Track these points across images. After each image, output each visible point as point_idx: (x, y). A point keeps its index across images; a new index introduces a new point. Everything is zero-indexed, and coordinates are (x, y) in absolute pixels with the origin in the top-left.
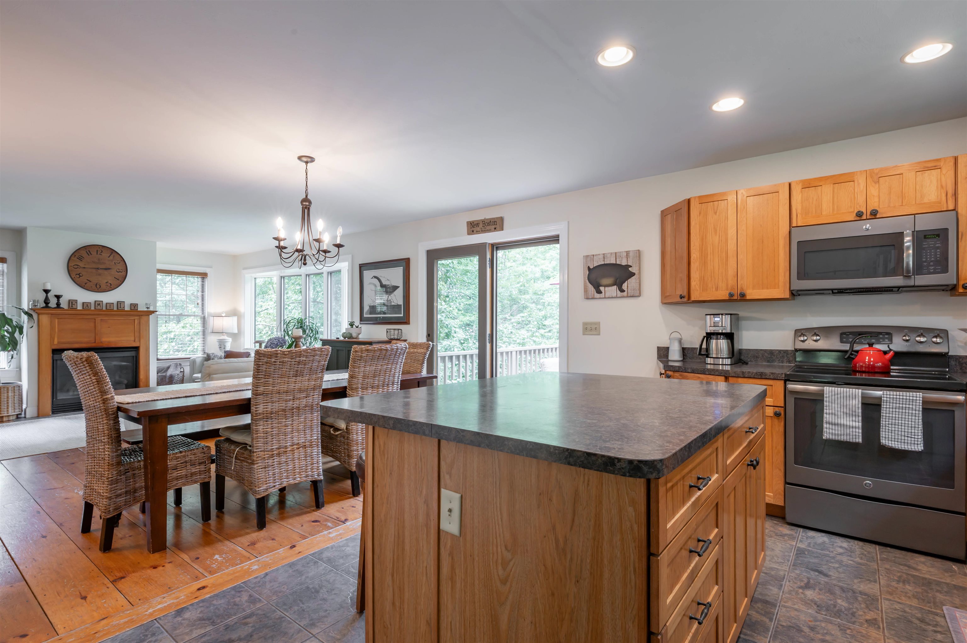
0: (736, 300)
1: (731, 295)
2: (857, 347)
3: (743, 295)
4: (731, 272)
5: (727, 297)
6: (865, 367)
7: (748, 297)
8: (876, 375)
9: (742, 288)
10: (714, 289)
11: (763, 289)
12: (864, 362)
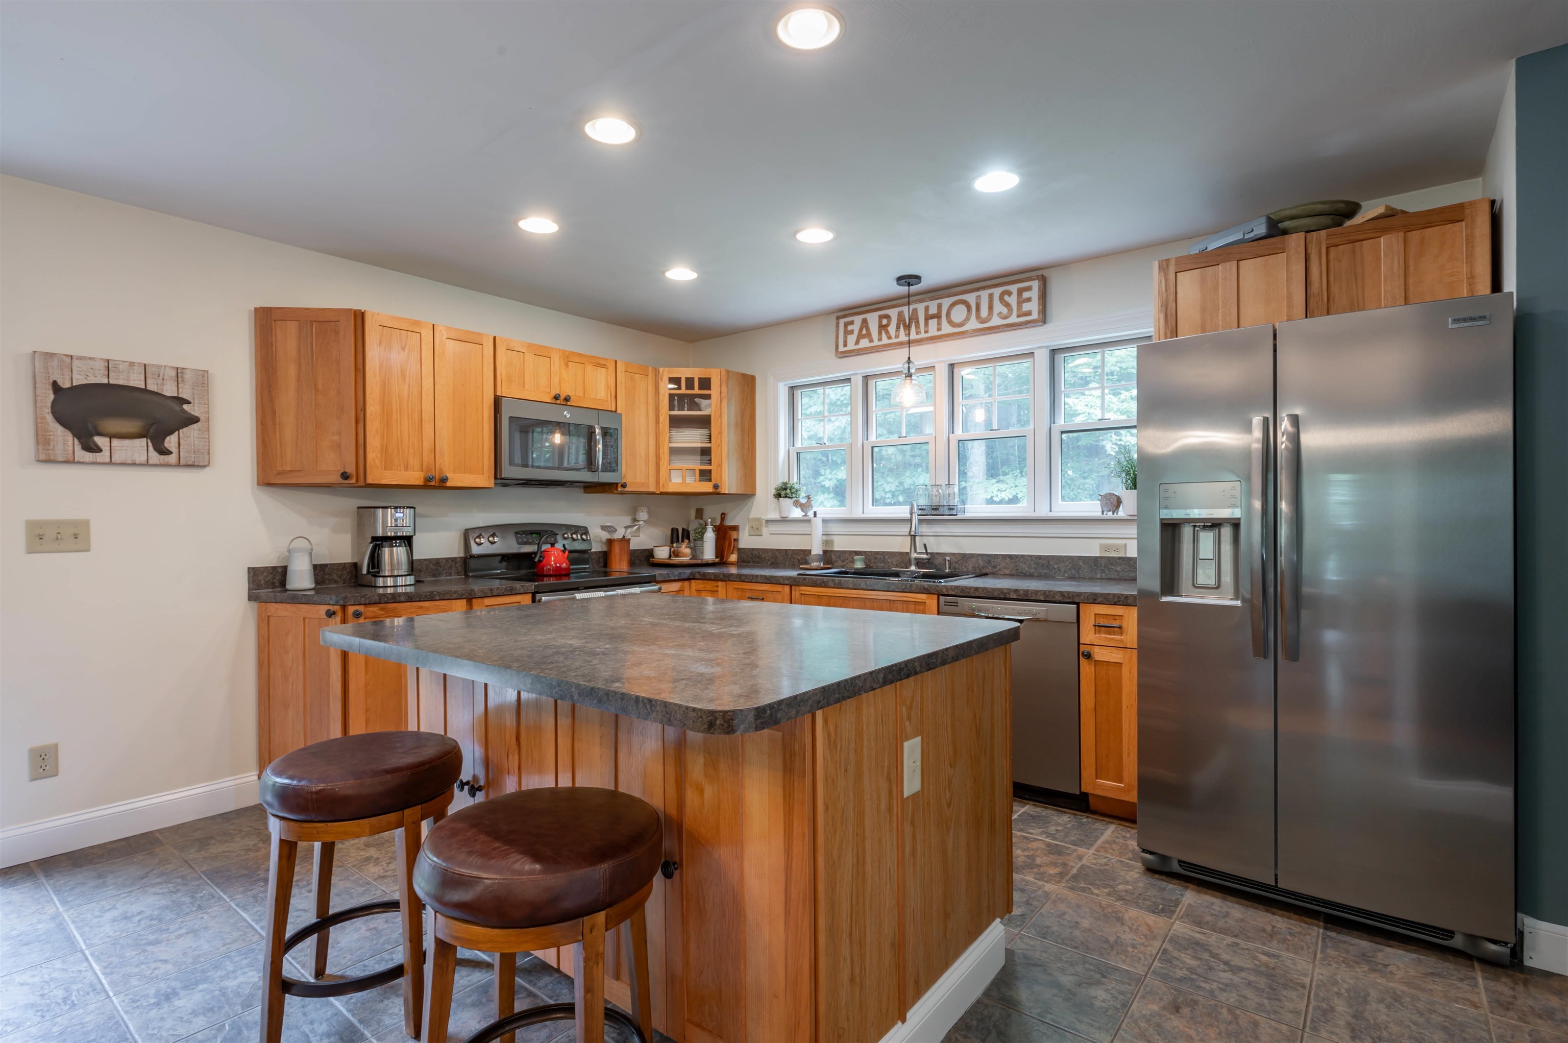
0: (434, 487)
1: (428, 480)
2: (544, 547)
3: (444, 480)
4: (427, 444)
5: (420, 482)
6: (553, 570)
7: (449, 484)
8: (564, 578)
9: (441, 470)
10: (402, 468)
11: (465, 473)
12: (551, 565)
